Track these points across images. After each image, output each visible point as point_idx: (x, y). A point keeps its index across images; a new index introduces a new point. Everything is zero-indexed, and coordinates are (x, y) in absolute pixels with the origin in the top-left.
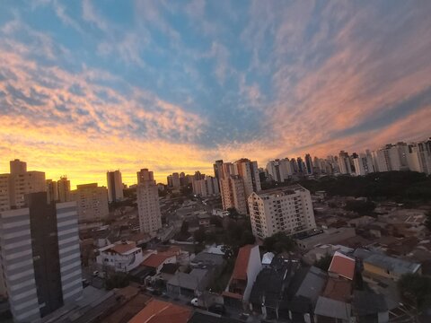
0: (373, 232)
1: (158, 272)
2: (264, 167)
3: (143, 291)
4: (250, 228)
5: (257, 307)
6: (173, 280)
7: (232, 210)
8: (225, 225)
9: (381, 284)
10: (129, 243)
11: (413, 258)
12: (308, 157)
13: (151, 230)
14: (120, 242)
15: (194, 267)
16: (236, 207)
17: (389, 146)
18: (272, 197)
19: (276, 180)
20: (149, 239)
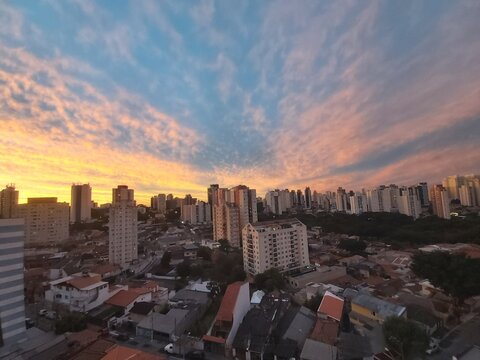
0: (362, 272)
1: (127, 312)
2: (263, 197)
3: (105, 335)
4: (242, 263)
5: (241, 352)
6: (145, 323)
7: (224, 242)
8: (214, 258)
9: (367, 326)
10: (92, 275)
11: (399, 300)
12: (307, 190)
13: (124, 261)
14: (80, 274)
15: (172, 307)
16: (229, 238)
17: (383, 188)
18: (268, 230)
19: (274, 212)
20: (118, 272)
